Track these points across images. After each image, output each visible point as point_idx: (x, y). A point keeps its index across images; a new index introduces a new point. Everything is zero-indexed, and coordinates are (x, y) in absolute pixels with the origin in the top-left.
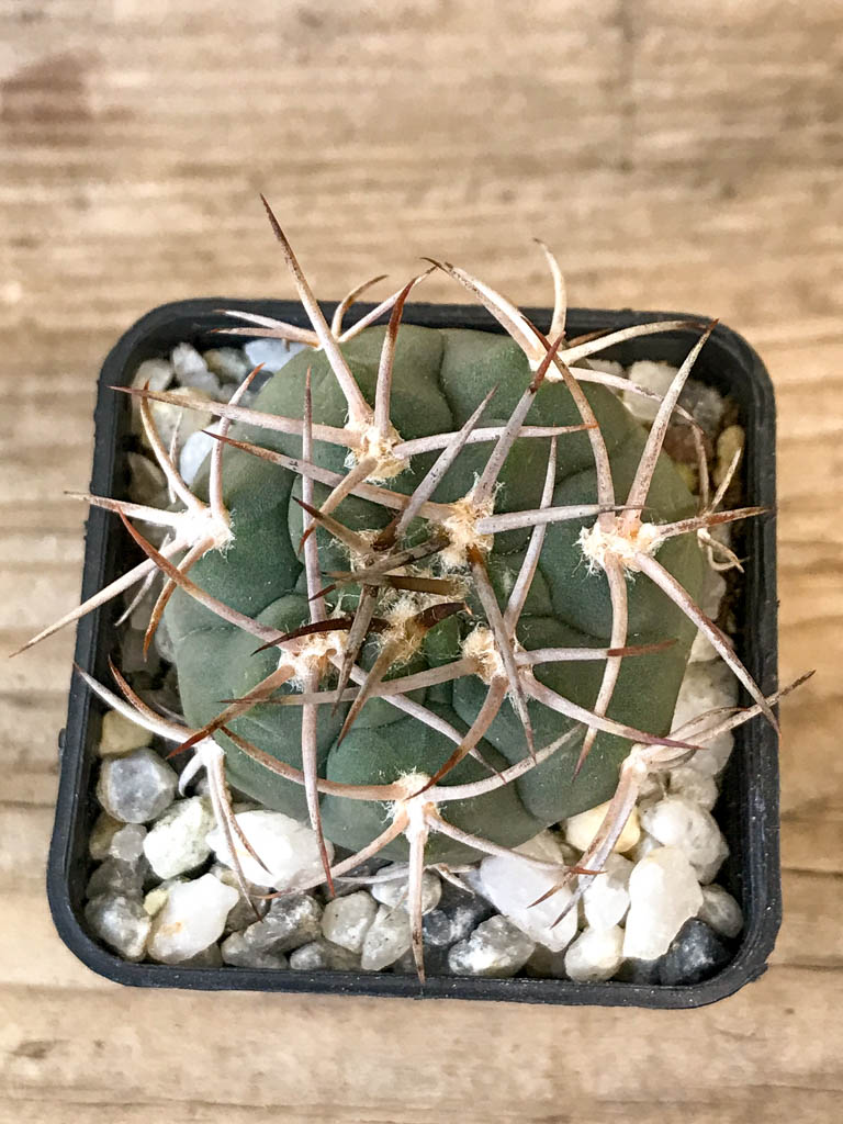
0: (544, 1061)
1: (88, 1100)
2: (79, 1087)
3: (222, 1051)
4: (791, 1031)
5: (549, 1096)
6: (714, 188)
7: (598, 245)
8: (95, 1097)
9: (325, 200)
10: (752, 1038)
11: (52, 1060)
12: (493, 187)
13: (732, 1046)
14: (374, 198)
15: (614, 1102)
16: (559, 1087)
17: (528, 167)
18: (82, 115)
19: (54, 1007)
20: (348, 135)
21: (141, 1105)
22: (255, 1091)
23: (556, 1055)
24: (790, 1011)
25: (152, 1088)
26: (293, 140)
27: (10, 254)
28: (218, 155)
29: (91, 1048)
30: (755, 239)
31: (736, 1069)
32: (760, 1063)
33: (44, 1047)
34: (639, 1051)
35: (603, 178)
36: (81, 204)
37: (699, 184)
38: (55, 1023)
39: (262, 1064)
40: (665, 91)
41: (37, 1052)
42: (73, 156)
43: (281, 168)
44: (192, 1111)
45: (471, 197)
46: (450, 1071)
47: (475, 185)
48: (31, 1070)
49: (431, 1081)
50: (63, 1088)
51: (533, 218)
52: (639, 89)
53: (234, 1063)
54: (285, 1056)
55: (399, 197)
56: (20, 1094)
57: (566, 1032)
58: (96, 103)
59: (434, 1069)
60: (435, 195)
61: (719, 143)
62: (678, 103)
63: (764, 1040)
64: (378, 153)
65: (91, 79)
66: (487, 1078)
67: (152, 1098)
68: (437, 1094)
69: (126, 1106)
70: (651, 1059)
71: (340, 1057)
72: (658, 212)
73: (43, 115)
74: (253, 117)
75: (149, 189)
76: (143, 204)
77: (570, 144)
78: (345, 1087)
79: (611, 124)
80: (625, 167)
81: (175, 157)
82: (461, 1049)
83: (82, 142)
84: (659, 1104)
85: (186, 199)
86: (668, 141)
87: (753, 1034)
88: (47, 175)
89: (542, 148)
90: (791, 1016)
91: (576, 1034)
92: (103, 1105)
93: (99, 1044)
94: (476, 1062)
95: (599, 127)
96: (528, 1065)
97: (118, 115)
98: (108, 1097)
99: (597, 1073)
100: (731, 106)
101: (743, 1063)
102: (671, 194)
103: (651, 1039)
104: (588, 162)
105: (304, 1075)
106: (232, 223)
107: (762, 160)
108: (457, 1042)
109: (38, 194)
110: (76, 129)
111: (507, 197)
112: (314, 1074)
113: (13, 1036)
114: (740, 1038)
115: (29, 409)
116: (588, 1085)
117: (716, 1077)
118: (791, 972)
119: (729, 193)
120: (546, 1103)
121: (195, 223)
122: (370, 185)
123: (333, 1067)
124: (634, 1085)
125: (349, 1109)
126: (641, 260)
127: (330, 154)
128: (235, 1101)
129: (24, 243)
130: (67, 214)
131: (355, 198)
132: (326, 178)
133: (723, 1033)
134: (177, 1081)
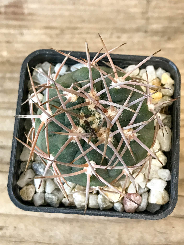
0: (117, 236)
1: (12, 240)
2: (10, 237)
3: (43, 231)
6: (166, 38)
8: (14, 240)
10: (164, 233)
11: (4, 231)
12: (116, 35)
13: (160, 235)
14: (88, 36)
17: (124, 31)
18: (23, 14)
19: (5, 218)
20: (83, 21)
23: (119, 235)
24: (174, 227)
25: (26, 238)
26: (71, 22)
28: (54, 24)
29: (13, 228)
30: (174, 50)
32: (166, 239)
33: (2, 227)
34: (138, 235)
36: (22, 34)
37: (162, 36)
38: (5, 222)
39: (52, 234)
40: (156, 15)
45: (111, 37)
46: (95, 237)
49: (91, 240)
50: (6, 237)
52: (150, 14)
53: (46, 233)
54: (58, 232)
57: (122, 230)
58: (26, 11)
59: (91, 237)
61: (167, 27)
62: (159, 18)
63: (167, 234)
65: (25, 6)
66: (103, 240)
67: (27, 240)
69: (21, 242)
70: (141, 237)
71: (70, 233)
73: (14, 13)
74: (61, 16)
77: (134, 26)
80: (146, 32)
81: (44, 25)
82: (98, 233)
83: (22, 20)
85: (46, 34)
86: (156, 26)
88: (14, 27)
89: (127, 27)
90: (174, 228)
91: (124, 230)
92: (15, 242)
93: (15, 227)
94: (101, 236)
95: (141, 22)
96: (113, 237)
98: (17, 240)
99: (129, 240)
100: (171, 19)
101: (162, 239)
102: (156, 38)
103: (141, 233)
105: (62, 237)
107: (177, 31)
108: (97, 231)
109: (12, 31)
111: (119, 37)
112: (64, 237)
114: (162, 233)
115: (7, 81)
118: (174, 218)
119: (169, 39)
122: (87, 33)
127: (79, 25)
129: (8, 42)
130: (19, 37)
131: (84, 36)
133: (158, 231)
134: (33, 237)
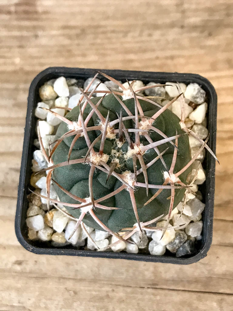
4: (218, 262)
5: (153, 278)
7: (175, 49)
9: (101, 36)
15: (170, 280)
16: (156, 276)
21: (46, 278)
22: (76, 275)
27: (17, 50)
31: (203, 272)
35: (176, 30)
41: (19, 263)
42: (35, 23)
43: (90, 27)
44: (59, 280)
47: (142, 32)
48: (18, 268)
51: (157, 41)
55: (121, 35)
56: (15, 274)
60: (130, 35)
64: (116, 23)
68: (124, 277)
72: (192, 39)
75: (54, 32)
76: (53, 36)
78: (99, 274)
79: (179, 15)
84: (182, 281)
87: (208, 263)
97: (46, 13)
104: (172, 25)
106: (76, 42)
110: (35, 16)
113: (14, 259)
116: (164, 275)
117: (197, 274)
120: (152, 280)
121: (66, 42)
123: (97, 269)
124: (175, 276)
125: (100, 280)
126: (186, 53)
128: (70, 277)
132: (101, 30)
